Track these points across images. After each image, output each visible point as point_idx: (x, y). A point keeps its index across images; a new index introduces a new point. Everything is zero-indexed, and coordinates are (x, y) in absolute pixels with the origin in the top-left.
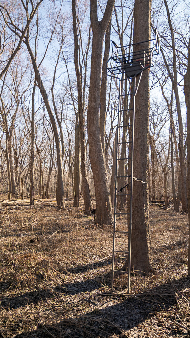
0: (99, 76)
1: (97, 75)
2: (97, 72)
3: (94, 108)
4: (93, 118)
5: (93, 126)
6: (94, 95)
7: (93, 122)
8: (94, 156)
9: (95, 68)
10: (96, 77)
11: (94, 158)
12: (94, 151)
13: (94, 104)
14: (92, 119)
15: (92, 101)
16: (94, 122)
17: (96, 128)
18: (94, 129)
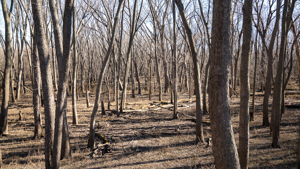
0: (226, 17)
1: (223, 16)
2: (223, 10)
3: (219, 76)
4: (217, 92)
5: (217, 105)
6: (219, 53)
7: (217, 99)
8: (219, 152)
9: (220, 4)
10: (222, 19)
11: (219, 155)
12: (219, 144)
13: (219, 68)
14: (215, 94)
15: (214, 64)
16: (219, 99)
17: (222, 108)
18: (219, 111)
